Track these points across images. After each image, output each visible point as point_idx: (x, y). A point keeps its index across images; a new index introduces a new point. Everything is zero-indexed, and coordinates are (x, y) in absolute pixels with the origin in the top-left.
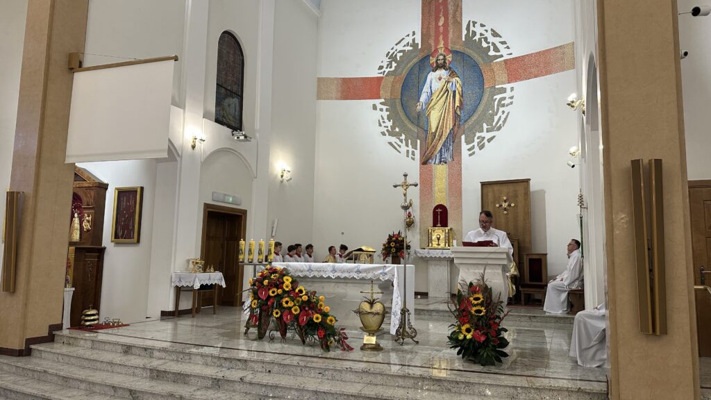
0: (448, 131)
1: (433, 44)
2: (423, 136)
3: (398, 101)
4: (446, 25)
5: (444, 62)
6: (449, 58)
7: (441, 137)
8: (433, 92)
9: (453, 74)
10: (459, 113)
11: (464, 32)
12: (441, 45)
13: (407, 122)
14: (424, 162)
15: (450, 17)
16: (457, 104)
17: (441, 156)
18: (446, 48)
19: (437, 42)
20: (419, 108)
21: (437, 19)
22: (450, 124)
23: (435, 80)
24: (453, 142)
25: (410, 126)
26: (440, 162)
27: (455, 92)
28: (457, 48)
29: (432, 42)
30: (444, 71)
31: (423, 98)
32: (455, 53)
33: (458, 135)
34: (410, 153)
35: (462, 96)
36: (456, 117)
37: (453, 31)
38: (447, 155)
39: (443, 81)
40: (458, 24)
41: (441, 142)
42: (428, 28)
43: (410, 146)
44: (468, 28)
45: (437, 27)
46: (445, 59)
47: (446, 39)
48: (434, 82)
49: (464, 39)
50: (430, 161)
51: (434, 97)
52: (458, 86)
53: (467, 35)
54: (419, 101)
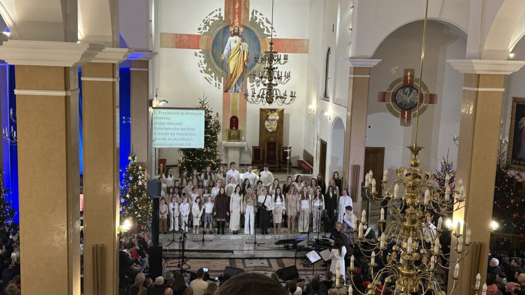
0: (240, 74)
1: (232, 19)
2: (226, 75)
3: (210, 52)
4: (240, 8)
5: (239, 32)
6: (241, 30)
7: (235, 77)
8: (232, 49)
9: (243, 40)
10: (246, 64)
11: (250, 16)
12: (237, 20)
13: (215, 65)
14: (226, 91)
15: (243, 4)
16: (245, 59)
17: (235, 88)
18: (240, 24)
19: (234, 18)
20: (223, 58)
21: (234, 4)
22: (241, 70)
23: (233, 42)
24: (243, 81)
25: (217, 68)
26: (235, 91)
27: (244, 51)
28: (246, 25)
29: (231, 17)
30: (238, 37)
31: (226, 52)
32: (245, 27)
33: (245, 77)
34: (217, 84)
35: (248, 54)
36: (245, 66)
37: (244, 14)
38: (238, 88)
39: (237, 43)
40: (247, 10)
41: (236, 80)
42: (229, 8)
43: (217, 80)
44: (253, 14)
45: (234, 9)
46: (239, 30)
47: (239, 17)
48: (232, 43)
49: (250, 20)
50: (229, 90)
51: (232, 52)
52: (246, 48)
53: (252, 18)
54: (223, 53)
